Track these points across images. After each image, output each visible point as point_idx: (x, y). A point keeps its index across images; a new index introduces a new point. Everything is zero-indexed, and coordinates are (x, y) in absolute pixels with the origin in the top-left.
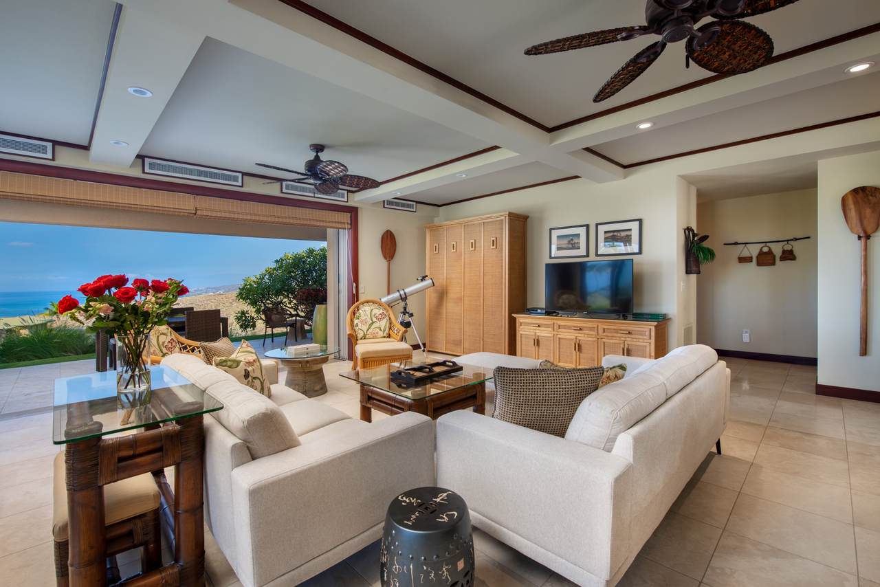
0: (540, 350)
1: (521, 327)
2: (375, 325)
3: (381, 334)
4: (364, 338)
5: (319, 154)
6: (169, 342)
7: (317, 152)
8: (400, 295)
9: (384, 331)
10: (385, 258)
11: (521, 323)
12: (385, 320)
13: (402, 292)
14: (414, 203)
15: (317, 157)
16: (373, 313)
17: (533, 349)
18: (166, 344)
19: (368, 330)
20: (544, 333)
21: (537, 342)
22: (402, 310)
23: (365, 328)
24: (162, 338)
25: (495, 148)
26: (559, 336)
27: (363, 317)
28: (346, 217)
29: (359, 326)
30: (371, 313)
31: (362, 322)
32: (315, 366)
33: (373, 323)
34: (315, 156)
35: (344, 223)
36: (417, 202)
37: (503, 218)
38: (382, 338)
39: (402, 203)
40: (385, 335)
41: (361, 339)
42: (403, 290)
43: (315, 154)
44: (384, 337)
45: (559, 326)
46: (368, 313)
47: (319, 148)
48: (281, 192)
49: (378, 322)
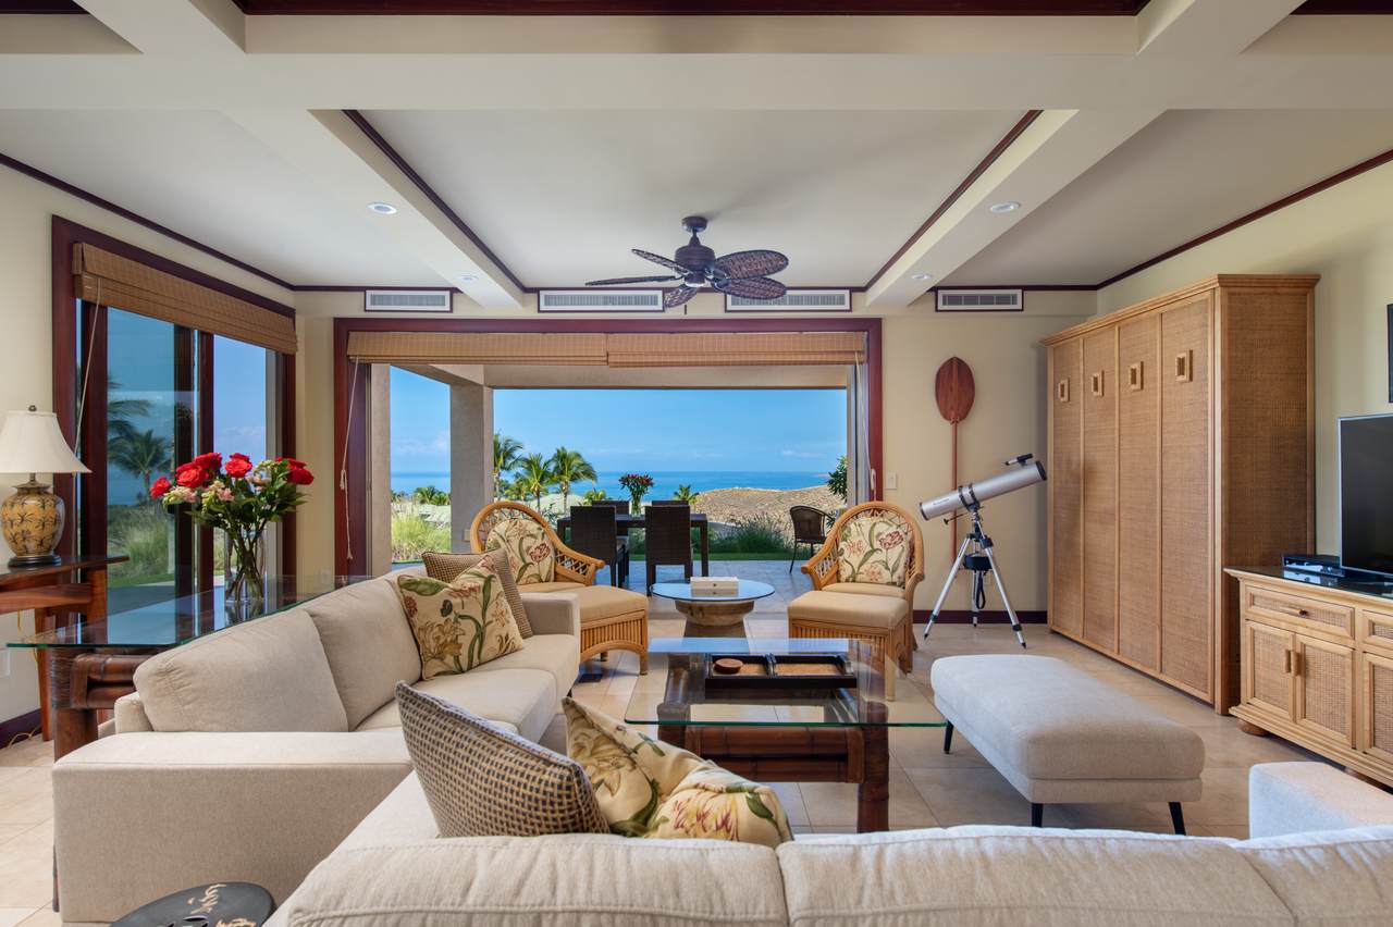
0: (1311, 691)
1: (1253, 609)
2: (876, 557)
3: (886, 576)
4: (853, 579)
5: (698, 235)
6: (538, 548)
7: (695, 231)
8: (962, 497)
9: (894, 571)
10: (946, 416)
11: (1253, 597)
12: (898, 549)
13: (966, 492)
14: (1018, 292)
15: (695, 240)
16: (876, 533)
17: (1289, 680)
18: (532, 550)
19: (861, 565)
20: (1321, 640)
21: (1300, 664)
22: (972, 530)
23: (855, 560)
24: (528, 542)
25: (1032, 116)
26: (1370, 657)
27: (854, 538)
28: (860, 340)
29: (846, 555)
30: (872, 528)
31: (851, 547)
32: (714, 617)
33: (874, 551)
34: (692, 239)
35: (853, 352)
36: (1025, 288)
37: (1208, 294)
38: (888, 584)
39: (966, 297)
40: (895, 579)
41: (847, 581)
42: (970, 486)
43: (691, 235)
44: (894, 584)
45: (1373, 624)
46: (866, 530)
47: (696, 223)
48: (726, 311)
49: (884, 551)
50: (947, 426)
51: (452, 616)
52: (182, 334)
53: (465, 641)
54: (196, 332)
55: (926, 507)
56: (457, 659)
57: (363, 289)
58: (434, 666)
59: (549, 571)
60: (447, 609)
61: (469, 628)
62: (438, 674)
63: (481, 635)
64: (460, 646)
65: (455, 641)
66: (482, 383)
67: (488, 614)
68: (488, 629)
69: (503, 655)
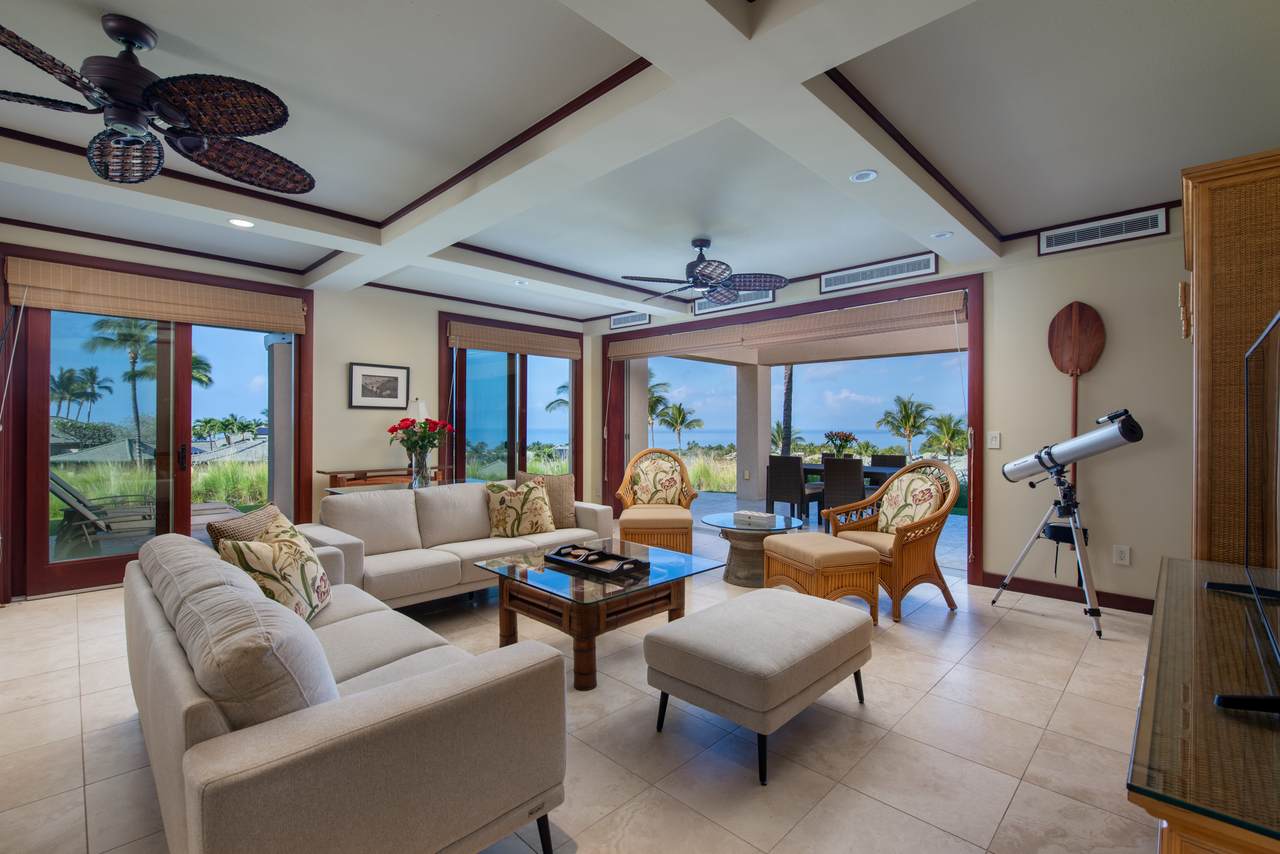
2: (907, 510)
5: (704, 251)
6: (667, 480)
7: (701, 249)
10: (1062, 370)
12: (926, 505)
13: (1044, 453)
14: (1161, 213)
15: (701, 258)
18: (663, 481)
23: (891, 512)
28: (954, 298)
29: (885, 507)
30: (910, 484)
31: (891, 500)
33: (907, 505)
34: (699, 255)
35: (951, 312)
36: (1171, 206)
42: (1052, 447)
46: (905, 485)
47: (702, 243)
48: (821, 293)
49: (914, 506)
50: (1066, 381)
51: (504, 506)
52: (511, 357)
53: (510, 521)
54: (518, 355)
55: (1008, 467)
56: (505, 530)
57: (609, 316)
58: (495, 531)
59: (674, 497)
60: (502, 501)
61: (512, 514)
62: (496, 536)
63: (519, 519)
64: (507, 523)
65: (504, 520)
66: (756, 363)
67: (525, 507)
68: (524, 516)
69: (534, 533)
